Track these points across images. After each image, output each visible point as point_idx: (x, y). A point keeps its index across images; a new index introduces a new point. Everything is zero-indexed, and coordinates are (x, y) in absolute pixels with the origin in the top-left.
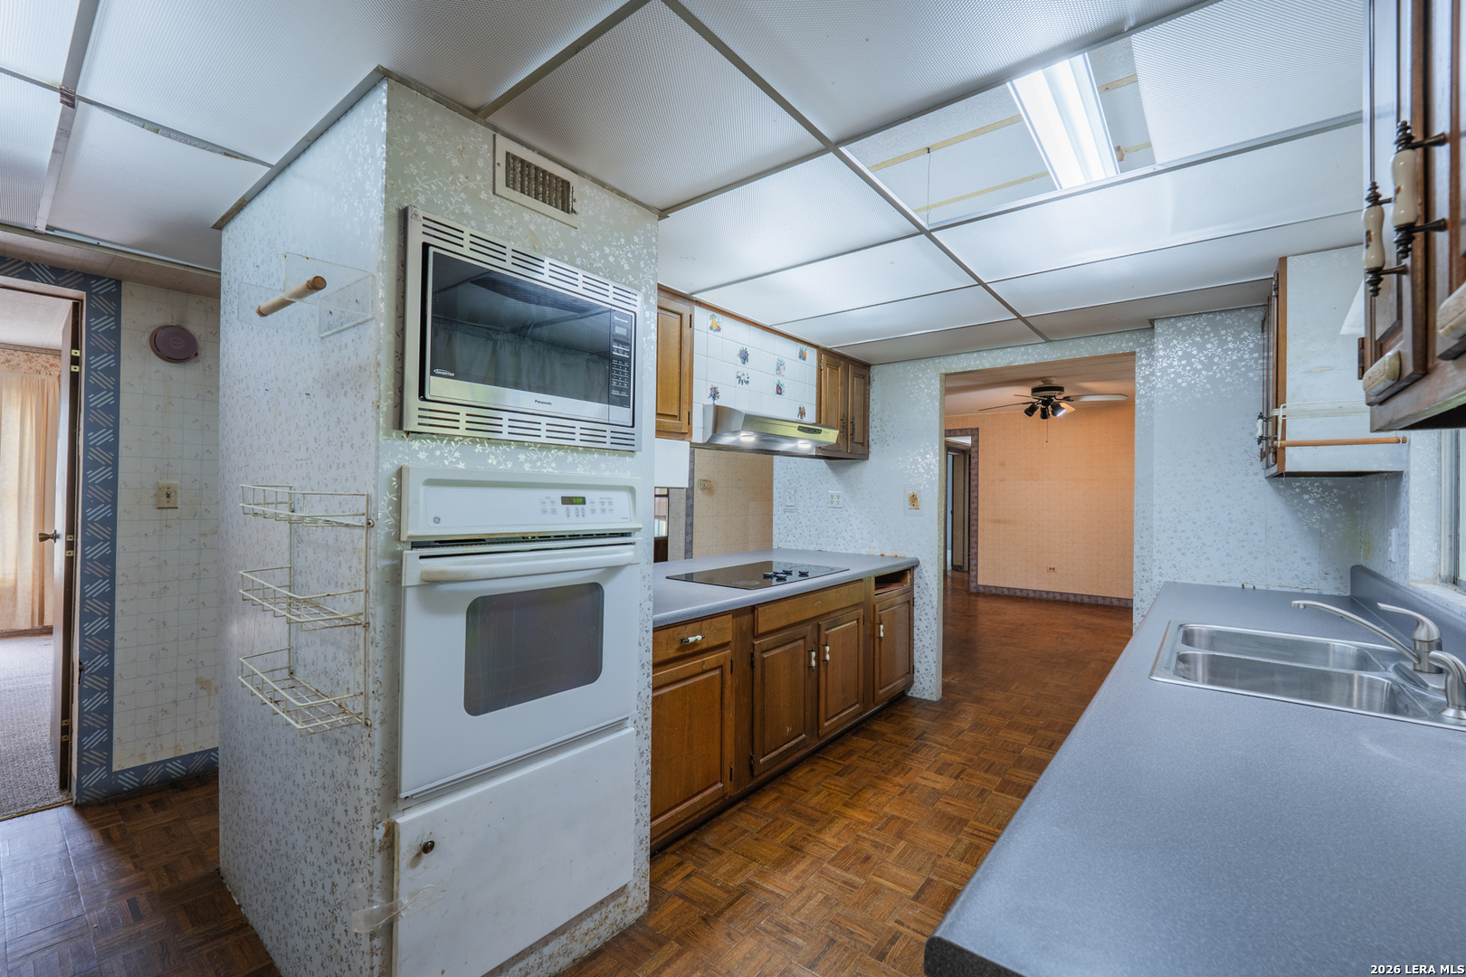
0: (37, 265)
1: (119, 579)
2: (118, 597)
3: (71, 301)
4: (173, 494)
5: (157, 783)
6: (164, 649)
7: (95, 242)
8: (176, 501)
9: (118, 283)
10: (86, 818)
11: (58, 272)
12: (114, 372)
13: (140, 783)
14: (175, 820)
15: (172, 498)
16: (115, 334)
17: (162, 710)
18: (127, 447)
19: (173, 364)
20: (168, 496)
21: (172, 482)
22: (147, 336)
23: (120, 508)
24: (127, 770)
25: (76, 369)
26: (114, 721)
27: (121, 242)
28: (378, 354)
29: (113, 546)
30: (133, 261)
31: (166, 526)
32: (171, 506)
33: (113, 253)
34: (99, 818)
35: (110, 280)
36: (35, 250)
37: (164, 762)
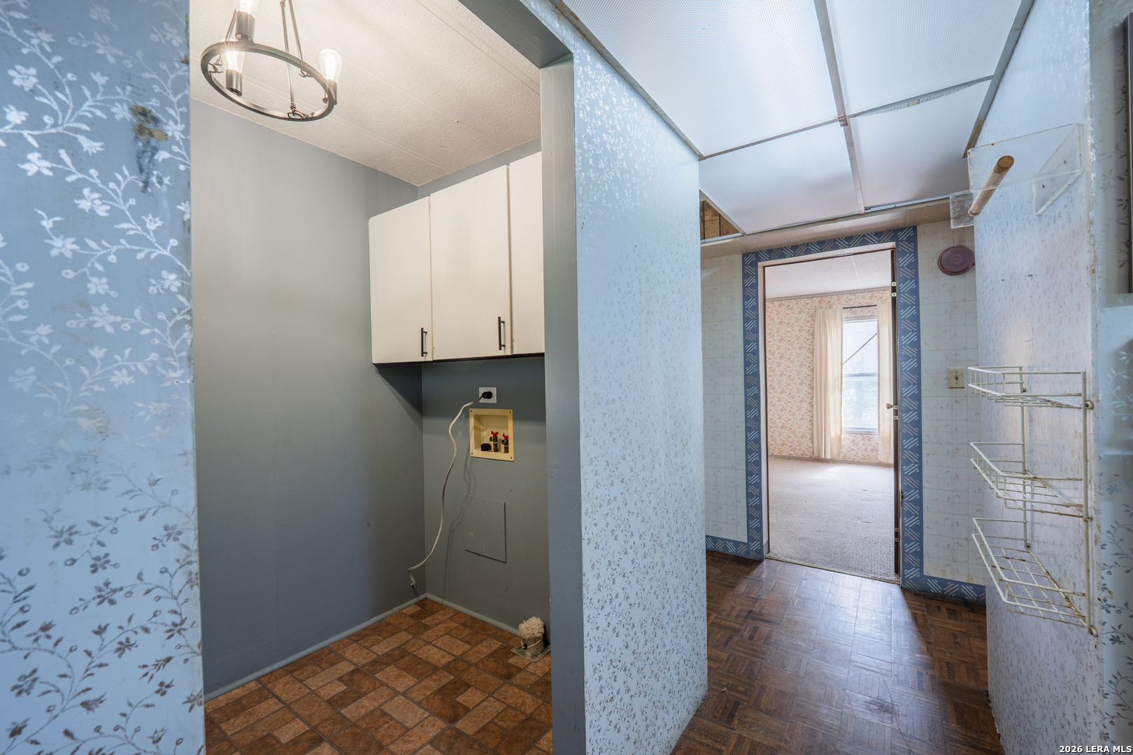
0: (868, 234)
1: (924, 439)
2: (924, 451)
3: (890, 251)
4: (960, 377)
5: (954, 597)
6: (957, 496)
7: (893, 206)
8: (963, 382)
9: (915, 228)
10: (906, 600)
11: (879, 234)
12: (915, 292)
13: (943, 591)
14: (962, 632)
15: (960, 380)
16: (914, 266)
17: (957, 543)
18: (926, 344)
19: (955, 276)
20: (957, 378)
21: (959, 367)
22: (936, 259)
23: (923, 388)
24: (934, 578)
25: (895, 295)
26: (924, 539)
27: (908, 199)
28: (1090, 210)
29: (920, 414)
30: (918, 209)
31: (956, 402)
32: (960, 386)
33: (905, 209)
34: (913, 603)
35: (910, 228)
36: (864, 226)
37: (961, 583)
